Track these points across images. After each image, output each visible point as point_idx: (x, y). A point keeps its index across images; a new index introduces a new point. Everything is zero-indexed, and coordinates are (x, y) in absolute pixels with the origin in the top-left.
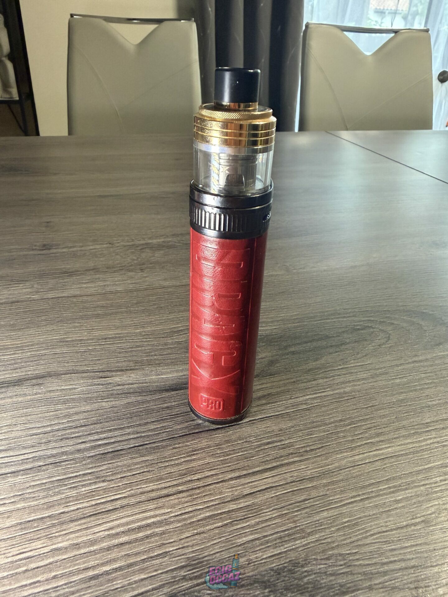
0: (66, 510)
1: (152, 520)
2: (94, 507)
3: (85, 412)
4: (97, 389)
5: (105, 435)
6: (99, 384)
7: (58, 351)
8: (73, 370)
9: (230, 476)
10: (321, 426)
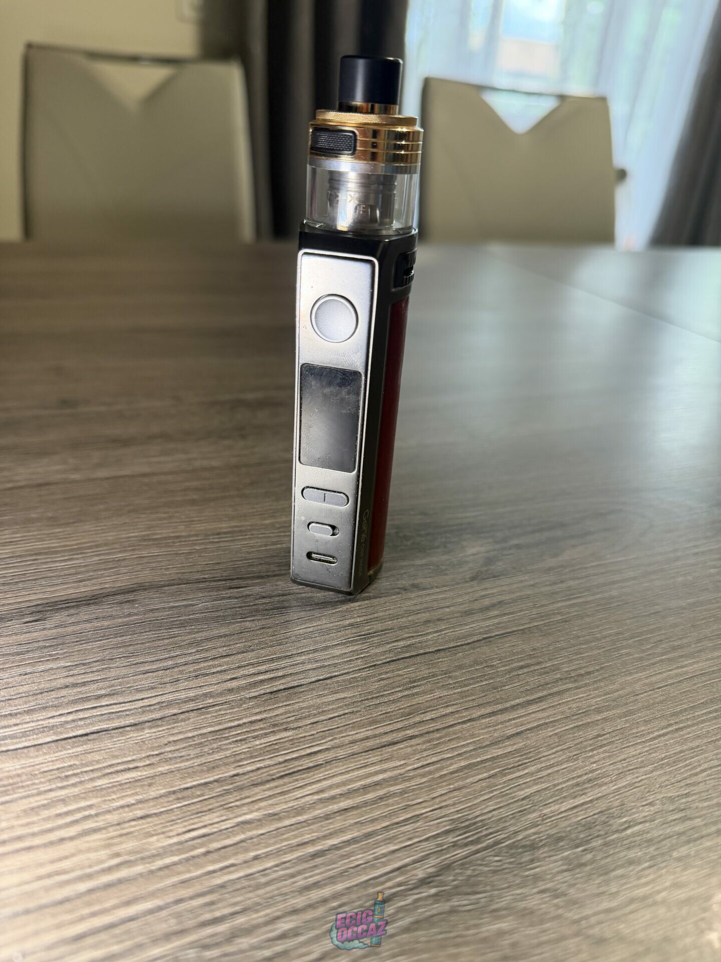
0: (240, 771)
1: (380, 777)
2: (283, 765)
3: (221, 637)
4: (230, 605)
5: (265, 667)
6: (230, 598)
7: (144, 553)
8: (180, 579)
9: (479, 713)
10: (591, 642)
